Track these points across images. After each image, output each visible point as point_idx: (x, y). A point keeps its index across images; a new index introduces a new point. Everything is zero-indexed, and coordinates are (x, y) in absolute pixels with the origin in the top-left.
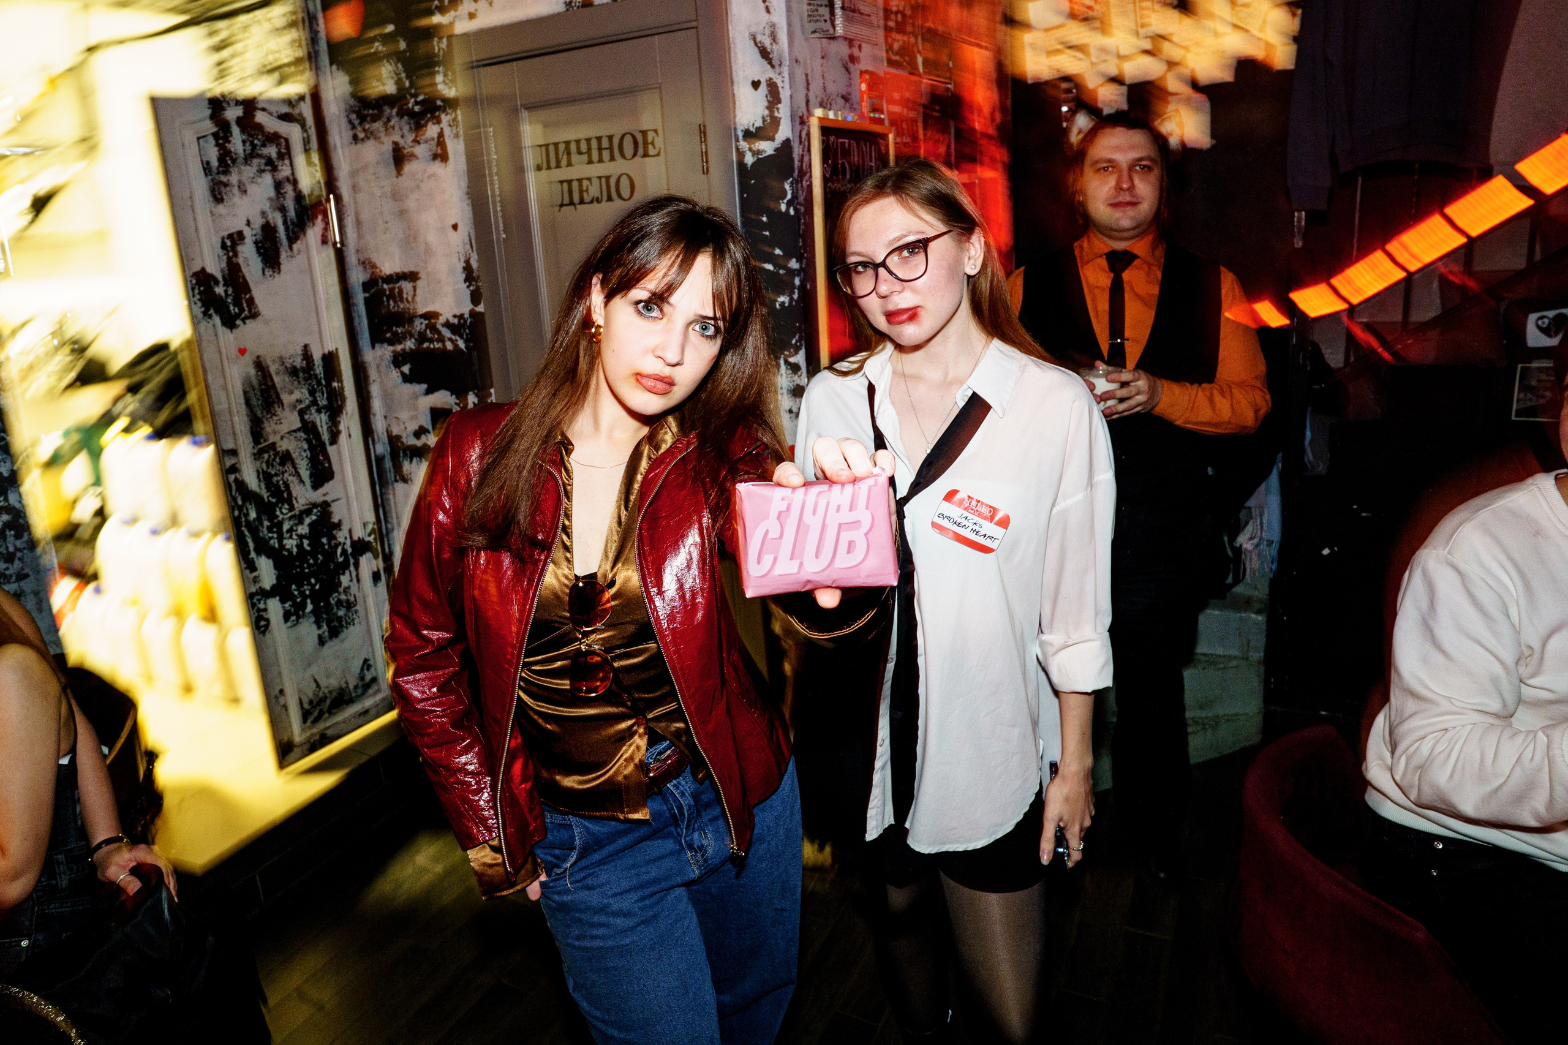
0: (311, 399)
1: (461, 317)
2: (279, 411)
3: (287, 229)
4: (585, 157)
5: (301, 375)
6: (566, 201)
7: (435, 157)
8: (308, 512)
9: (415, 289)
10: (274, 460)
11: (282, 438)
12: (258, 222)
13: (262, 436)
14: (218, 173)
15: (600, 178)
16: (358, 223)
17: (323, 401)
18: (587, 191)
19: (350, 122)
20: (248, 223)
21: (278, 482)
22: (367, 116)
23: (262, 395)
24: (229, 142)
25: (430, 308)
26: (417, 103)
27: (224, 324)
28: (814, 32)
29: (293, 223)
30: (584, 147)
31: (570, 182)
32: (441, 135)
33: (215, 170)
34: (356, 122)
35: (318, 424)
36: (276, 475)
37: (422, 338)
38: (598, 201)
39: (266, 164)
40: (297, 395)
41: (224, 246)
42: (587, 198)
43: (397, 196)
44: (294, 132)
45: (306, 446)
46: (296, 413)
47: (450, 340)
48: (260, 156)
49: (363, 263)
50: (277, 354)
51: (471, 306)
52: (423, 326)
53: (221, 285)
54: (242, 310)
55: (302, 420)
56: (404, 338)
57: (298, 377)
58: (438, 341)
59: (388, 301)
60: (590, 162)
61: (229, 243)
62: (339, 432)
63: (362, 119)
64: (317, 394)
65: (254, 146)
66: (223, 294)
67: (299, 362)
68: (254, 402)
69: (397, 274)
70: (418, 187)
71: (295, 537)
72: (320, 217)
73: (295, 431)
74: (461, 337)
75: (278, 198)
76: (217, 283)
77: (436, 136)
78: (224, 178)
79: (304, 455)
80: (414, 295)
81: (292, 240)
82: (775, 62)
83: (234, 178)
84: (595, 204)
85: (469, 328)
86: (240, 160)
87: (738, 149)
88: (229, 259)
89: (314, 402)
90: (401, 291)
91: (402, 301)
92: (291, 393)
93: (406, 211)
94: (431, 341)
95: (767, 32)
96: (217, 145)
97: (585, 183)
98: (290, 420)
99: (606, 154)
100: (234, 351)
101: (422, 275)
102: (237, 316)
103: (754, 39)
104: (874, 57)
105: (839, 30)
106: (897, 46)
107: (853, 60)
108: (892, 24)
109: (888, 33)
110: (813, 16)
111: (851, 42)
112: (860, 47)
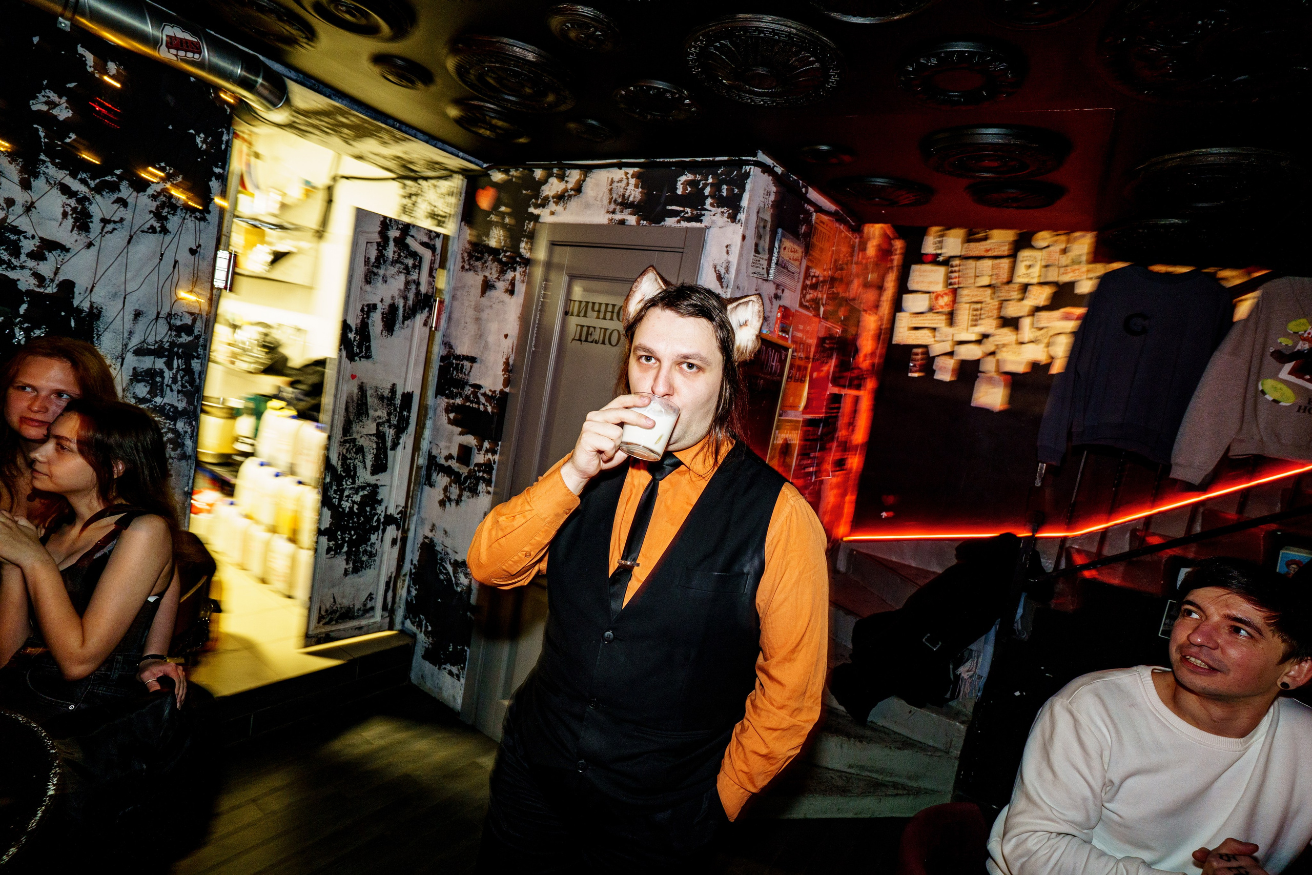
0: (387, 418)
1: (495, 392)
2: (364, 419)
3: (404, 311)
4: (596, 314)
5: (385, 401)
6: (577, 338)
7: (507, 291)
8: (363, 488)
9: (471, 367)
10: (352, 449)
11: (361, 437)
12: (388, 301)
13: (349, 432)
14: (373, 266)
15: (601, 328)
16: (449, 319)
17: (394, 421)
18: (591, 334)
19: (463, 258)
20: (382, 301)
21: (350, 463)
22: (474, 256)
23: (357, 407)
24: (386, 250)
25: (477, 382)
26: (505, 256)
27: (347, 357)
28: (754, 273)
29: (409, 308)
30: (596, 308)
31: (582, 326)
32: (514, 279)
33: (371, 264)
34: (466, 258)
35: (387, 435)
36: (351, 459)
37: (467, 398)
38: (596, 342)
39: (404, 269)
40: (379, 413)
41: (362, 310)
42: (590, 339)
43: (478, 309)
44: (427, 254)
45: (375, 446)
46: (375, 424)
47: (483, 404)
48: (402, 263)
49: (445, 344)
50: (374, 384)
51: (502, 387)
52: (470, 392)
53: (353, 333)
54: (361, 352)
55: (378, 429)
56: (456, 396)
57: (383, 402)
58: (476, 403)
59: (453, 371)
60: (598, 317)
61: (366, 309)
62: (399, 444)
63: (470, 256)
64: (392, 416)
65: (399, 255)
66: (353, 339)
67: (386, 393)
68: (351, 409)
69: (463, 356)
70: (491, 306)
71: (350, 501)
72: (427, 309)
73: (371, 435)
74: (491, 405)
75: (405, 291)
76: (351, 331)
77: (510, 278)
78: (375, 270)
79: (372, 451)
80: (470, 371)
81: (405, 318)
82: (724, 285)
83: (381, 272)
84: (594, 344)
85: (497, 400)
86: (389, 262)
88: (363, 318)
89: (389, 421)
90: (463, 365)
91: (461, 373)
92: (376, 410)
93: (480, 319)
94: (472, 402)
95: (724, 265)
96: (378, 249)
97: (591, 329)
98: (371, 428)
99: (609, 315)
100: (348, 375)
101: (478, 361)
102: (357, 354)
103: (715, 268)
104: (791, 299)
105: (771, 277)
106: (808, 297)
107: (777, 297)
108: (808, 282)
109: (804, 287)
110: (755, 263)
111: (778, 286)
112: (783, 291)
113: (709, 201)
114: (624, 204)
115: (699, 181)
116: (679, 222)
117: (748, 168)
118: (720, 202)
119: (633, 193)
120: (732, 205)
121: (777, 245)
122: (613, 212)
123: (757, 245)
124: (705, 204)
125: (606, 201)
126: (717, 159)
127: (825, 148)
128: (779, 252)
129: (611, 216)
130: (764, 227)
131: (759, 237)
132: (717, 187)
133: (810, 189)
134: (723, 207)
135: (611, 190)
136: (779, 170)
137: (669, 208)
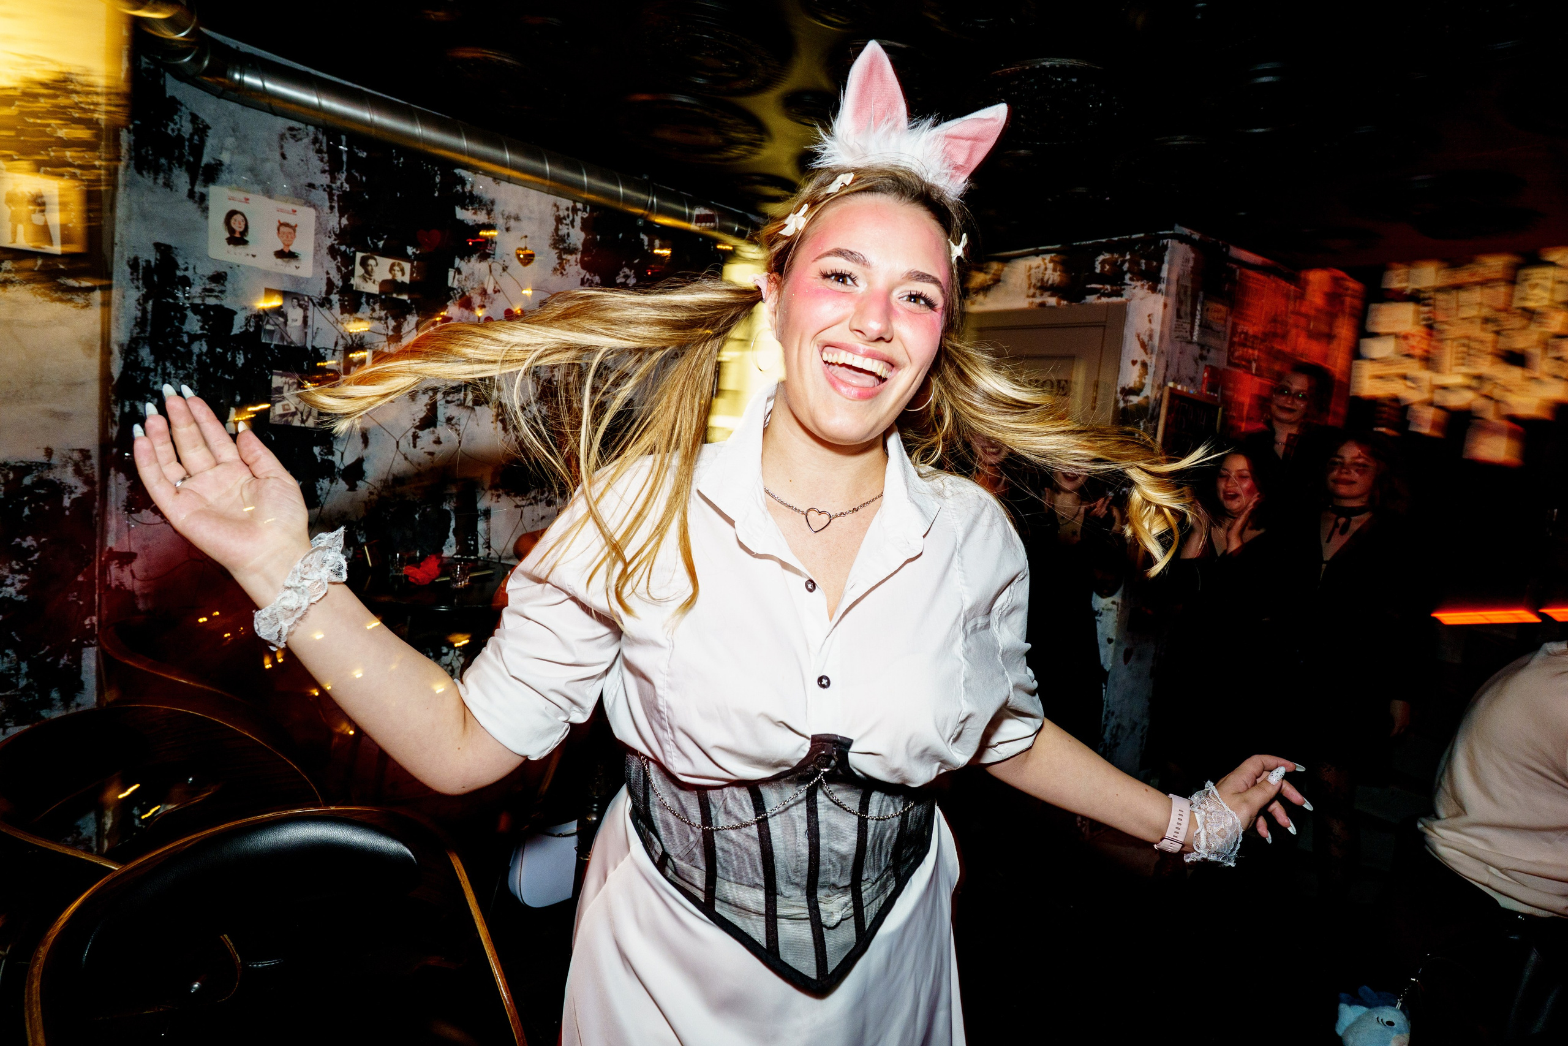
28: (1177, 337)
82: (1149, 351)
87: (1115, 398)
95: (1147, 333)
103: (1138, 336)
104: (1218, 358)
105: (1195, 338)
106: (1237, 354)
107: (1202, 357)
108: (1236, 339)
109: (1232, 344)
110: (1178, 328)
111: (1202, 346)
112: (1208, 351)
113: (1128, 276)
114: (1044, 287)
115: (1117, 260)
116: (1099, 298)
117: (1165, 241)
118: (1139, 275)
119: (1052, 277)
120: (1152, 279)
121: (1199, 308)
122: (1034, 296)
123: (1178, 311)
124: (1124, 279)
125: (1025, 285)
126: (1134, 236)
127: (1243, 214)
128: (1201, 315)
129: (1031, 300)
130: (1185, 292)
131: (1180, 302)
132: (1134, 262)
133: (1231, 247)
134: (1142, 280)
135: (1029, 276)
136: (1196, 236)
137: (1089, 286)
